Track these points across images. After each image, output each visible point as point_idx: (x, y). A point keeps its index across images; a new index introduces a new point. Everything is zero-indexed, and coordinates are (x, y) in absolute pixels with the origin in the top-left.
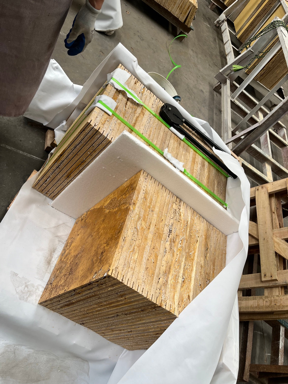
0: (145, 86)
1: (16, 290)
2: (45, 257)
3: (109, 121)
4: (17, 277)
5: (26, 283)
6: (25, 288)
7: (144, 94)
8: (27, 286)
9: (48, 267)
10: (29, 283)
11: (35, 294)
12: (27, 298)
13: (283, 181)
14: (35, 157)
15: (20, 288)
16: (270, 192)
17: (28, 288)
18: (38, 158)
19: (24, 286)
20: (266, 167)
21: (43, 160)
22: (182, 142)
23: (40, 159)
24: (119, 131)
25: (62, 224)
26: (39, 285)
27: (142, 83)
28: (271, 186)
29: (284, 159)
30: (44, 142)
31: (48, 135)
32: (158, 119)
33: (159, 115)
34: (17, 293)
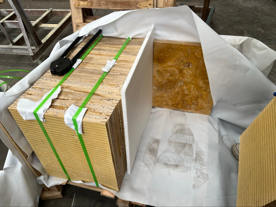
0: (30, 87)
1: (204, 183)
2: (174, 169)
3: (94, 110)
4: (195, 184)
5: (197, 178)
6: (200, 178)
7: (42, 87)
8: (199, 177)
9: (179, 165)
10: (196, 175)
11: (201, 170)
12: (206, 175)
13: (75, 10)
14: (73, 204)
15: (202, 181)
16: (82, 21)
17: (199, 176)
18: (73, 201)
19: (200, 179)
20: (44, 27)
21: (74, 196)
22: (84, 61)
23: (74, 199)
24: (101, 102)
25: (144, 163)
26: (194, 169)
27: (27, 90)
28: (77, 20)
29: (31, 15)
30: (52, 200)
31: (47, 196)
32: (68, 77)
33: (63, 76)
34: (205, 182)
